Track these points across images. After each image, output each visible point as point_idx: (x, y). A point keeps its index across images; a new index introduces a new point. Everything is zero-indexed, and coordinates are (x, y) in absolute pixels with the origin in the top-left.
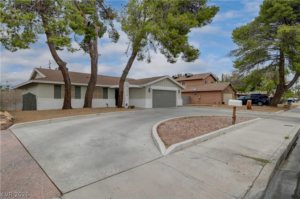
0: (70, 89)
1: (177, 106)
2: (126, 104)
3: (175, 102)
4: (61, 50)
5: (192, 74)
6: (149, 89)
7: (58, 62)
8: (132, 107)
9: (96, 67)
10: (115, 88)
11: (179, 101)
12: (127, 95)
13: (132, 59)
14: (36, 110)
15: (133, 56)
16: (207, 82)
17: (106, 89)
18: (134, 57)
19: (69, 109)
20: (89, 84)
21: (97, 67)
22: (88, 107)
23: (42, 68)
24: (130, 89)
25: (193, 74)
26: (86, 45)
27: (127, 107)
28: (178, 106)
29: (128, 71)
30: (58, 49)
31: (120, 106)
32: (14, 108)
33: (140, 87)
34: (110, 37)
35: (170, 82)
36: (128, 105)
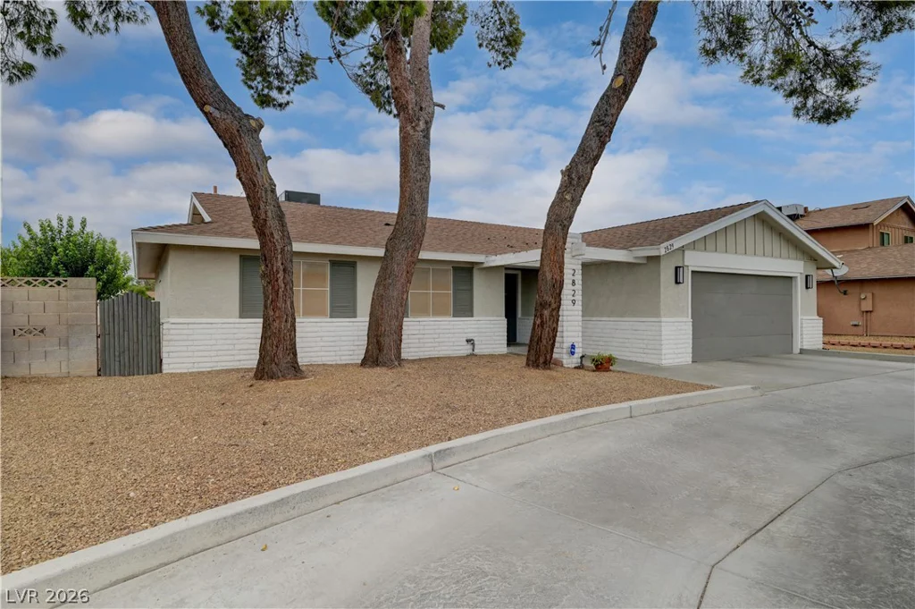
0: (284, 270)
1: (796, 350)
2: (567, 345)
3: (788, 333)
4: (280, 105)
5: (806, 209)
6: (676, 268)
7: (207, 108)
8: (602, 364)
9: (424, 160)
10: (507, 268)
11: (808, 329)
12: (574, 302)
13: (613, 101)
14: (161, 372)
15: (621, 78)
16: (885, 236)
17: (464, 272)
18: (625, 85)
19: (284, 377)
20: (390, 246)
21: (428, 160)
22: (384, 365)
23: (219, 192)
24: (587, 267)
25: (809, 209)
26: (383, 79)
27: (575, 360)
28: (802, 351)
29: (589, 166)
30: (268, 105)
31: (542, 360)
32: (64, 365)
33: (631, 260)
34: (480, 45)
35: (768, 234)
36: (579, 352)
